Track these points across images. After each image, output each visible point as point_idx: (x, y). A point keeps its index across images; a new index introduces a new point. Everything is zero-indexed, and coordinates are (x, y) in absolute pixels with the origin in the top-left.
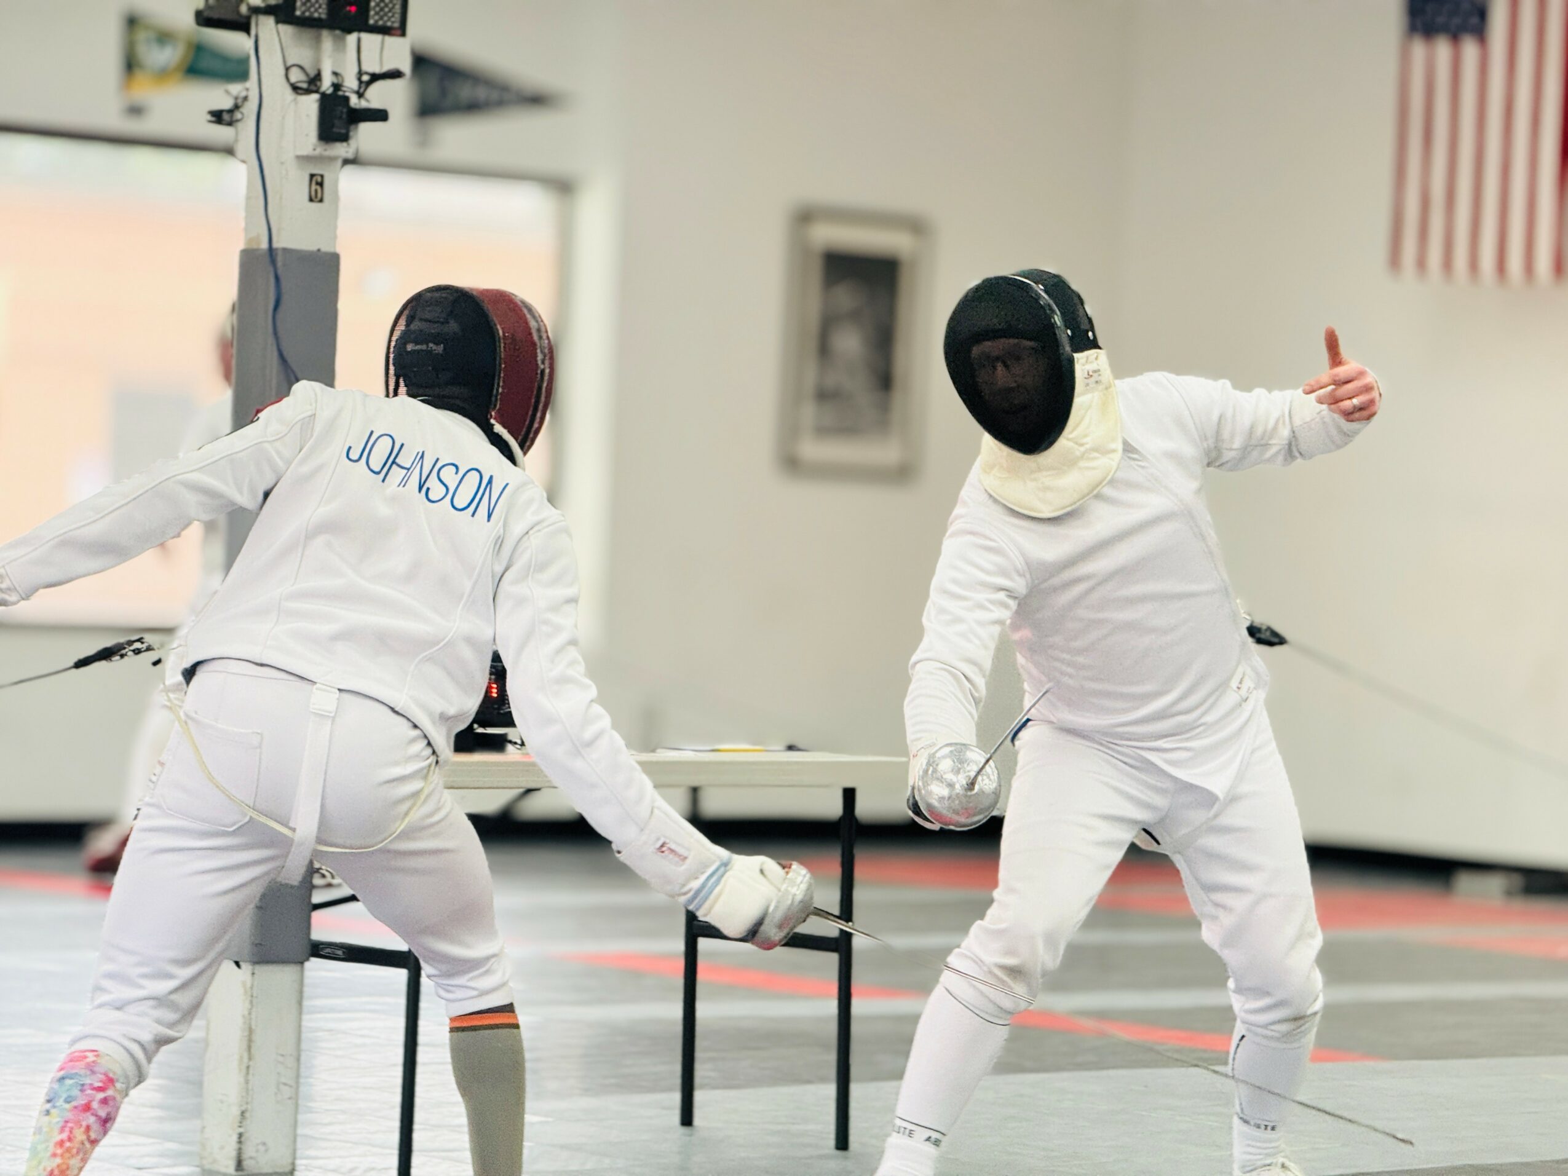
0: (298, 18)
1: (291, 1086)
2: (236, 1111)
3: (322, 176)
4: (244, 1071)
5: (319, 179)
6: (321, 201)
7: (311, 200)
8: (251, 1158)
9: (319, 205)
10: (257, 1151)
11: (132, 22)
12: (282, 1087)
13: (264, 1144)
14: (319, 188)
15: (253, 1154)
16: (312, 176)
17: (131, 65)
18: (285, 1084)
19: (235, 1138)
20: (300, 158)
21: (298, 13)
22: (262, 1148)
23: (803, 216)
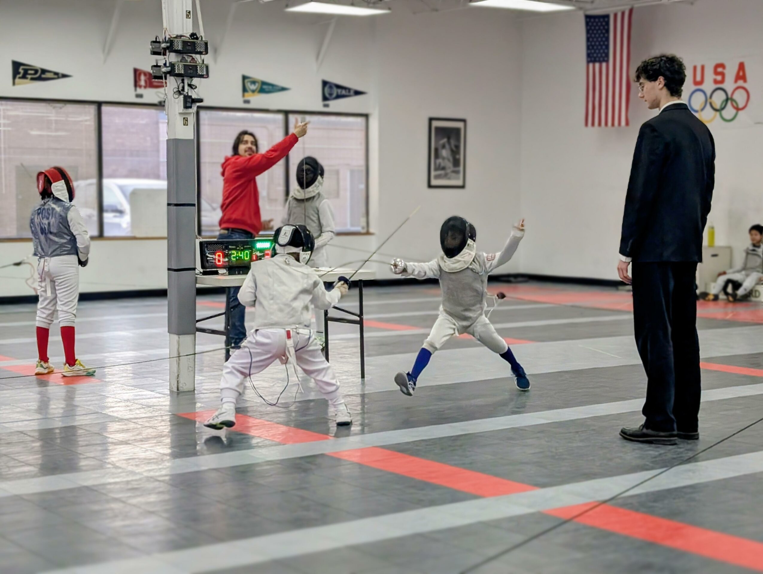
0: (177, 74)
1: (192, 367)
2: (176, 375)
3: (187, 118)
4: (178, 364)
5: (186, 119)
6: (187, 125)
7: (184, 125)
8: (181, 387)
9: (187, 126)
10: (183, 385)
11: (244, 78)
12: (189, 368)
13: (185, 383)
14: (186, 121)
15: (182, 386)
16: (184, 118)
17: (245, 90)
18: (190, 367)
19: (176, 382)
20: (180, 114)
21: (176, 72)
22: (184, 384)
23: (431, 120)
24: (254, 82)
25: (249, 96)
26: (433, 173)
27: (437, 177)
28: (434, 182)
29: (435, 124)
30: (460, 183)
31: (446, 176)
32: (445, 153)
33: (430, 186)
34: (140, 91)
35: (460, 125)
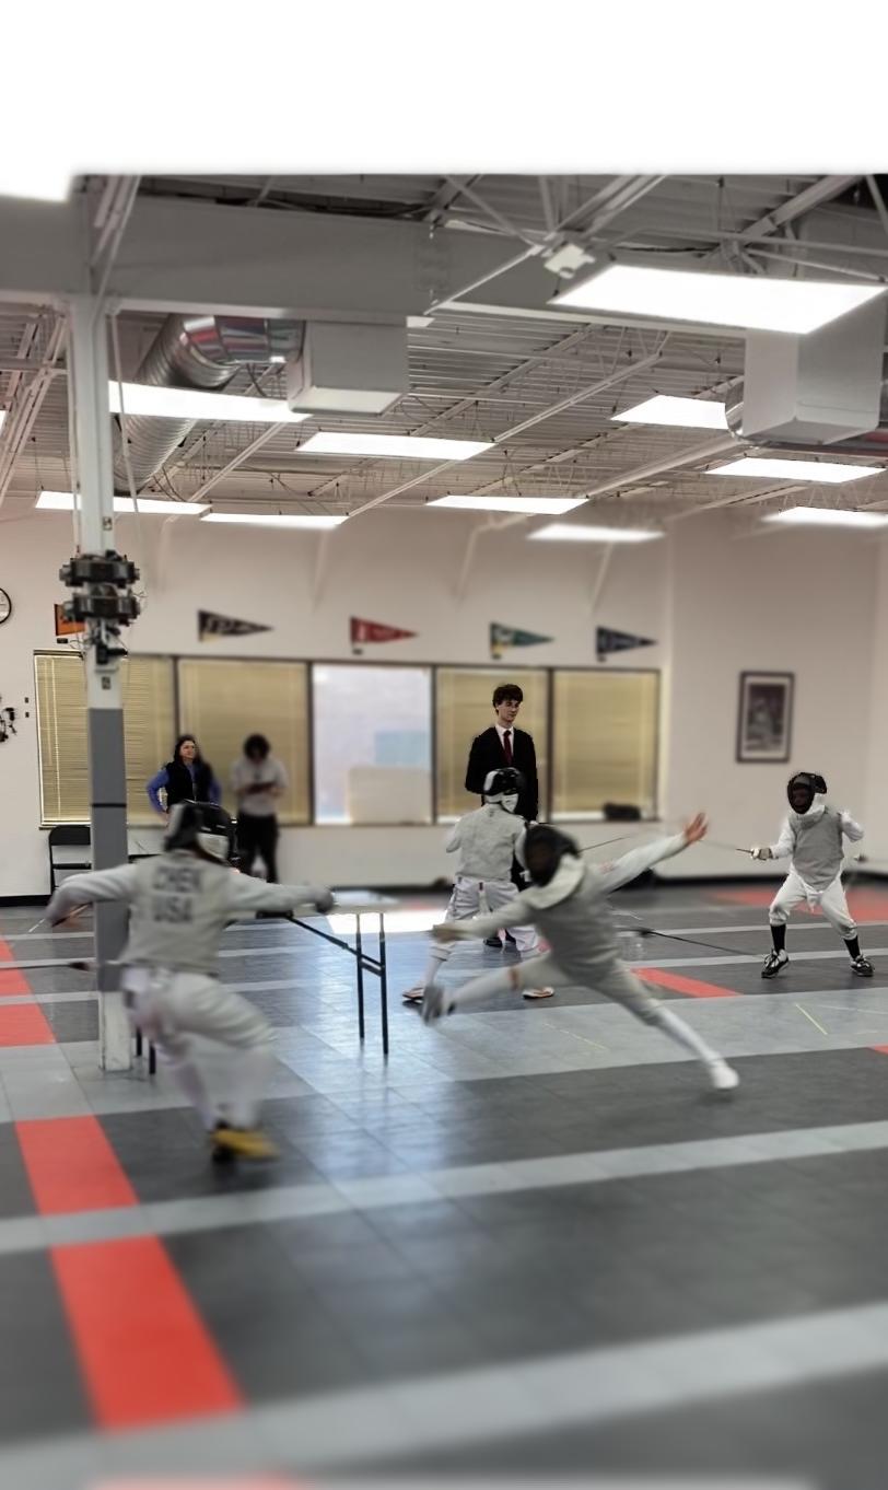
5: (108, 679)
6: (109, 688)
7: (104, 688)
8: (109, 1065)
9: (108, 691)
10: (112, 1062)
11: (493, 627)
14: (108, 683)
15: (110, 1063)
16: (103, 678)
17: (493, 642)
20: (95, 671)
22: (114, 1061)
23: (744, 675)
24: (506, 631)
25: (500, 650)
26: (745, 743)
27: (750, 748)
28: (746, 754)
29: (751, 680)
30: (780, 754)
31: (763, 747)
32: (761, 717)
33: (740, 759)
34: (359, 646)
35: (784, 681)
